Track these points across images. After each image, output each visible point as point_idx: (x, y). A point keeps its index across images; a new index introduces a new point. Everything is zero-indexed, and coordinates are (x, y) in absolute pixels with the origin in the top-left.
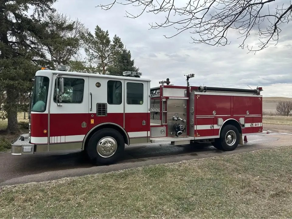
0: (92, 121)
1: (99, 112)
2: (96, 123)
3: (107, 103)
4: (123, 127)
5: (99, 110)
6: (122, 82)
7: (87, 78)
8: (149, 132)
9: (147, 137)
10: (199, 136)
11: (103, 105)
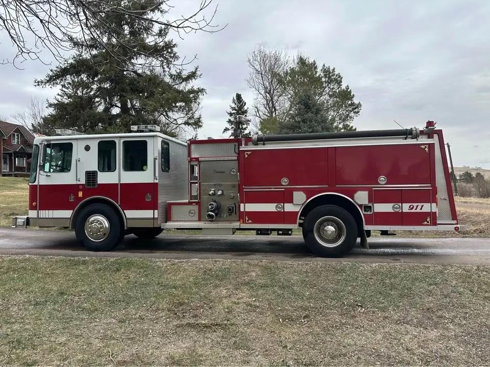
0: (80, 194)
1: (88, 183)
2: (84, 196)
3: (97, 170)
4: (118, 203)
5: (88, 180)
6: (117, 141)
7: (76, 141)
8: (156, 211)
9: (154, 218)
10: (249, 223)
11: (93, 173)
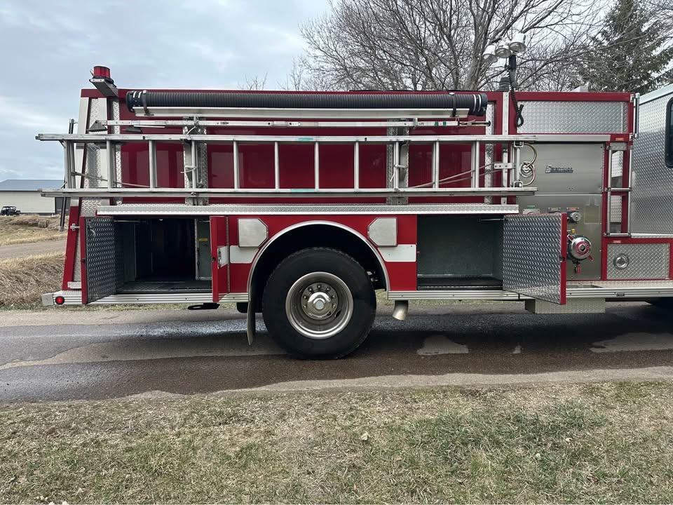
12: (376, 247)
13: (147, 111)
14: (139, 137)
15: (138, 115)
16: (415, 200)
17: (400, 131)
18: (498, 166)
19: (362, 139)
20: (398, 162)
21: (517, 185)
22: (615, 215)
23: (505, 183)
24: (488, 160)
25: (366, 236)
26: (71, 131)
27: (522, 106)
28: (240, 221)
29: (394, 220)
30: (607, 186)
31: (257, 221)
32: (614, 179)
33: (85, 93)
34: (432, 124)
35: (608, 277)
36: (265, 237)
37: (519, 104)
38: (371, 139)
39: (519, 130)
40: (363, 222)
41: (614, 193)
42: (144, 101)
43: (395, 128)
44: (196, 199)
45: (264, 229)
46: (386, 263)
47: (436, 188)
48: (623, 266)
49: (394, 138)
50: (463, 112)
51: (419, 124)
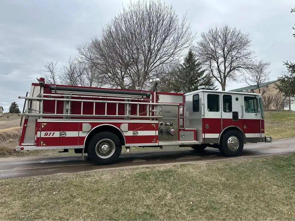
12: (122, 131)
13: (56, 92)
14: (53, 99)
15: (52, 92)
16: (132, 119)
17: (129, 101)
18: (153, 111)
19: (119, 102)
20: (128, 108)
21: (158, 116)
22: (181, 124)
23: (155, 115)
24: (151, 109)
25: (120, 128)
26: (27, 96)
27: (159, 96)
28: (83, 124)
29: (127, 124)
30: (179, 116)
31: (88, 124)
32: (181, 115)
33: (33, 84)
34: (137, 99)
35: (180, 140)
36: (90, 129)
37: (158, 95)
38: (121, 102)
39: (158, 102)
40: (119, 125)
41: (180, 118)
42: (55, 88)
43: (127, 100)
44: (67, 118)
45: (90, 126)
46: (125, 136)
47: (138, 116)
48: (184, 137)
49: (127, 102)
50: (145, 97)
51: (134, 99)
